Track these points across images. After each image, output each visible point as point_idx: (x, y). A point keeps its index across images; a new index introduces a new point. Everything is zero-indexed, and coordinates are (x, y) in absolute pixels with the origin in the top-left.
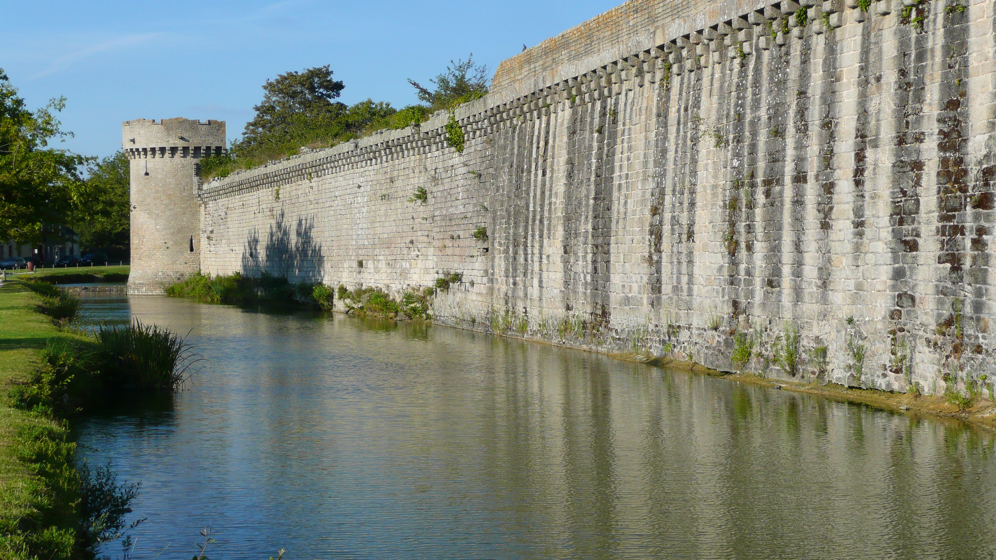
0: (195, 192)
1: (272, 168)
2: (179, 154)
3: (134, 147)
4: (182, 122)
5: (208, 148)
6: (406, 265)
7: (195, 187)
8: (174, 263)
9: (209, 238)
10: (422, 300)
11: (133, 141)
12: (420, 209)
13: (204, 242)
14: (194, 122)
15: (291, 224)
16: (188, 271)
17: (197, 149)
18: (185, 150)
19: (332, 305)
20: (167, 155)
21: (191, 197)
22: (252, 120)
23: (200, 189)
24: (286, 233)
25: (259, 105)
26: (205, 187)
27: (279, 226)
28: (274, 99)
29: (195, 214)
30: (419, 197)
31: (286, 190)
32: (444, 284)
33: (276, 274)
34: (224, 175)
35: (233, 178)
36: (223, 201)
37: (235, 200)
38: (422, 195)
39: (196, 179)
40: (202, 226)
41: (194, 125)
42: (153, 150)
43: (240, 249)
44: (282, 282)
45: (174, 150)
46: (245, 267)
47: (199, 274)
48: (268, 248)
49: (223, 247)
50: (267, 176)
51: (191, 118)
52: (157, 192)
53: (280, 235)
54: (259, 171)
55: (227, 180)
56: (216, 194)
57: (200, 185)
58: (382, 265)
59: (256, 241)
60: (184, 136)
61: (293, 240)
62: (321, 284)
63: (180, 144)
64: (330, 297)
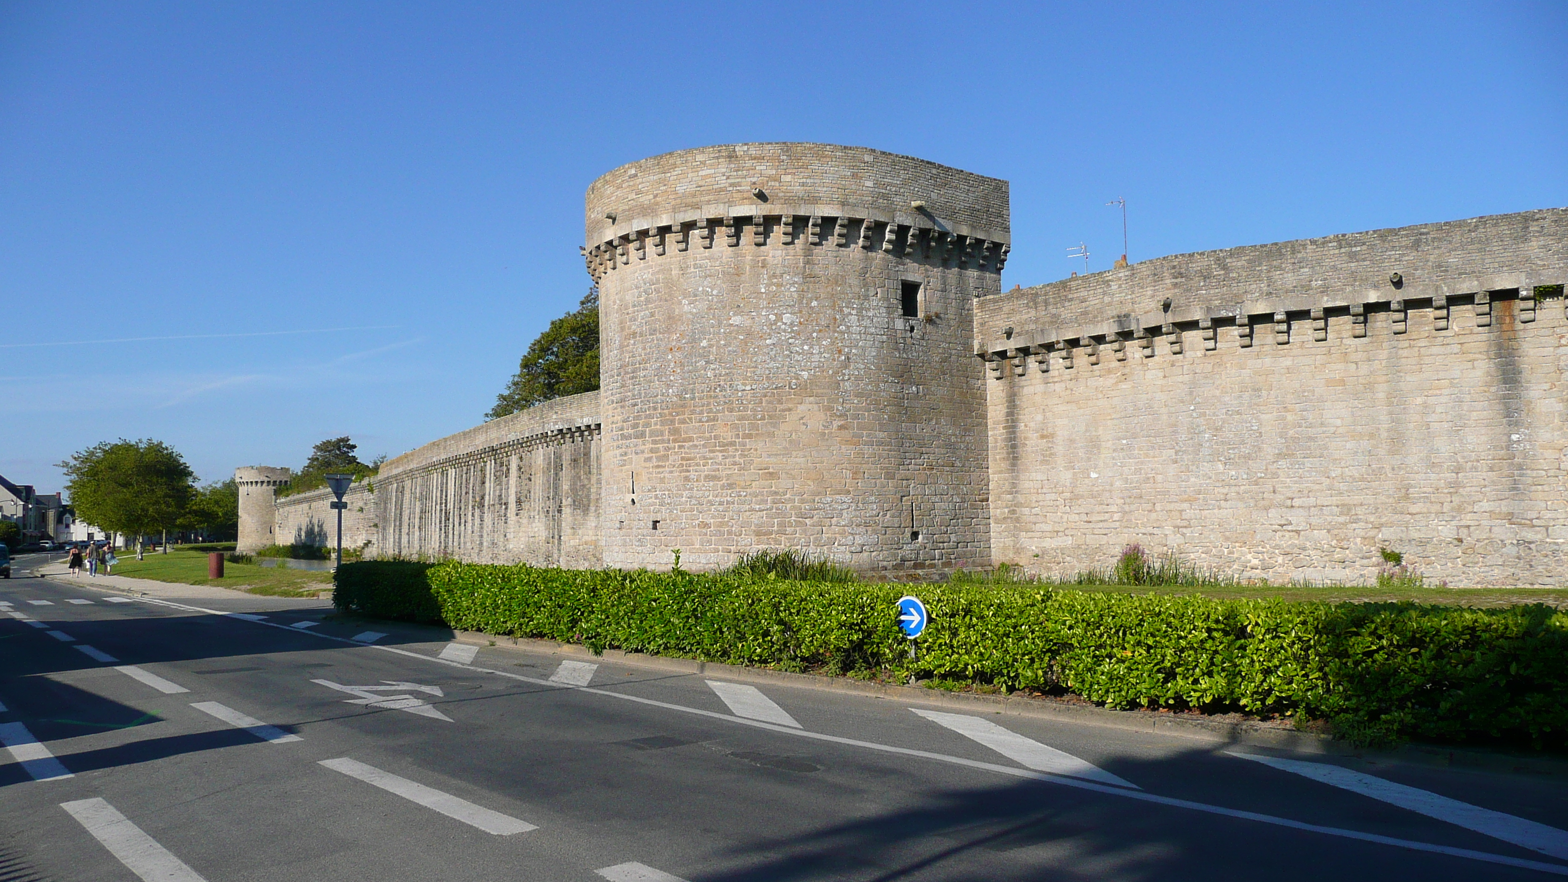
0: (273, 503)
1: (308, 494)
2: (265, 484)
3: (241, 481)
4: (267, 469)
5: (281, 482)
6: (356, 537)
7: (273, 501)
8: (261, 539)
9: (280, 527)
10: (360, 551)
11: (241, 478)
12: (361, 515)
13: (277, 528)
14: (274, 468)
15: (315, 521)
16: (269, 543)
17: (275, 482)
18: (269, 482)
19: (330, 556)
20: (259, 485)
21: (271, 506)
22: (306, 465)
23: (275, 502)
24: (313, 525)
25: (310, 457)
26: (278, 501)
27: (310, 522)
28: (319, 454)
29: (273, 515)
30: (359, 510)
31: (314, 504)
32: (366, 545)
33: (308, 544)
34: (287, 496)
35: (290, 498)
36: (287, 508)
37: (292, 508)
38: (361, 510)
39: (274, 497)
40: (276, 521)
41: (273, 470)
42: (252, 483)
43: (294, 532)
44: (312, 547)
45: (262, 482)
46: (296, 540)
47: (274, 545)
48: (305, 533)
49: (286, 531)
50: (305, 498)
51: (272, 466)
52: (253, 503)
53: (310, 526)
54: (302, 495)
55: (288, 499)
56: (284, 505)
57: (276, 499)
58: (348, 538)
59: (301, 529)
60: (268, 475)
61: (316, 529)
62: (326, 547)
63: (266, 479)
64: (329, 553)
